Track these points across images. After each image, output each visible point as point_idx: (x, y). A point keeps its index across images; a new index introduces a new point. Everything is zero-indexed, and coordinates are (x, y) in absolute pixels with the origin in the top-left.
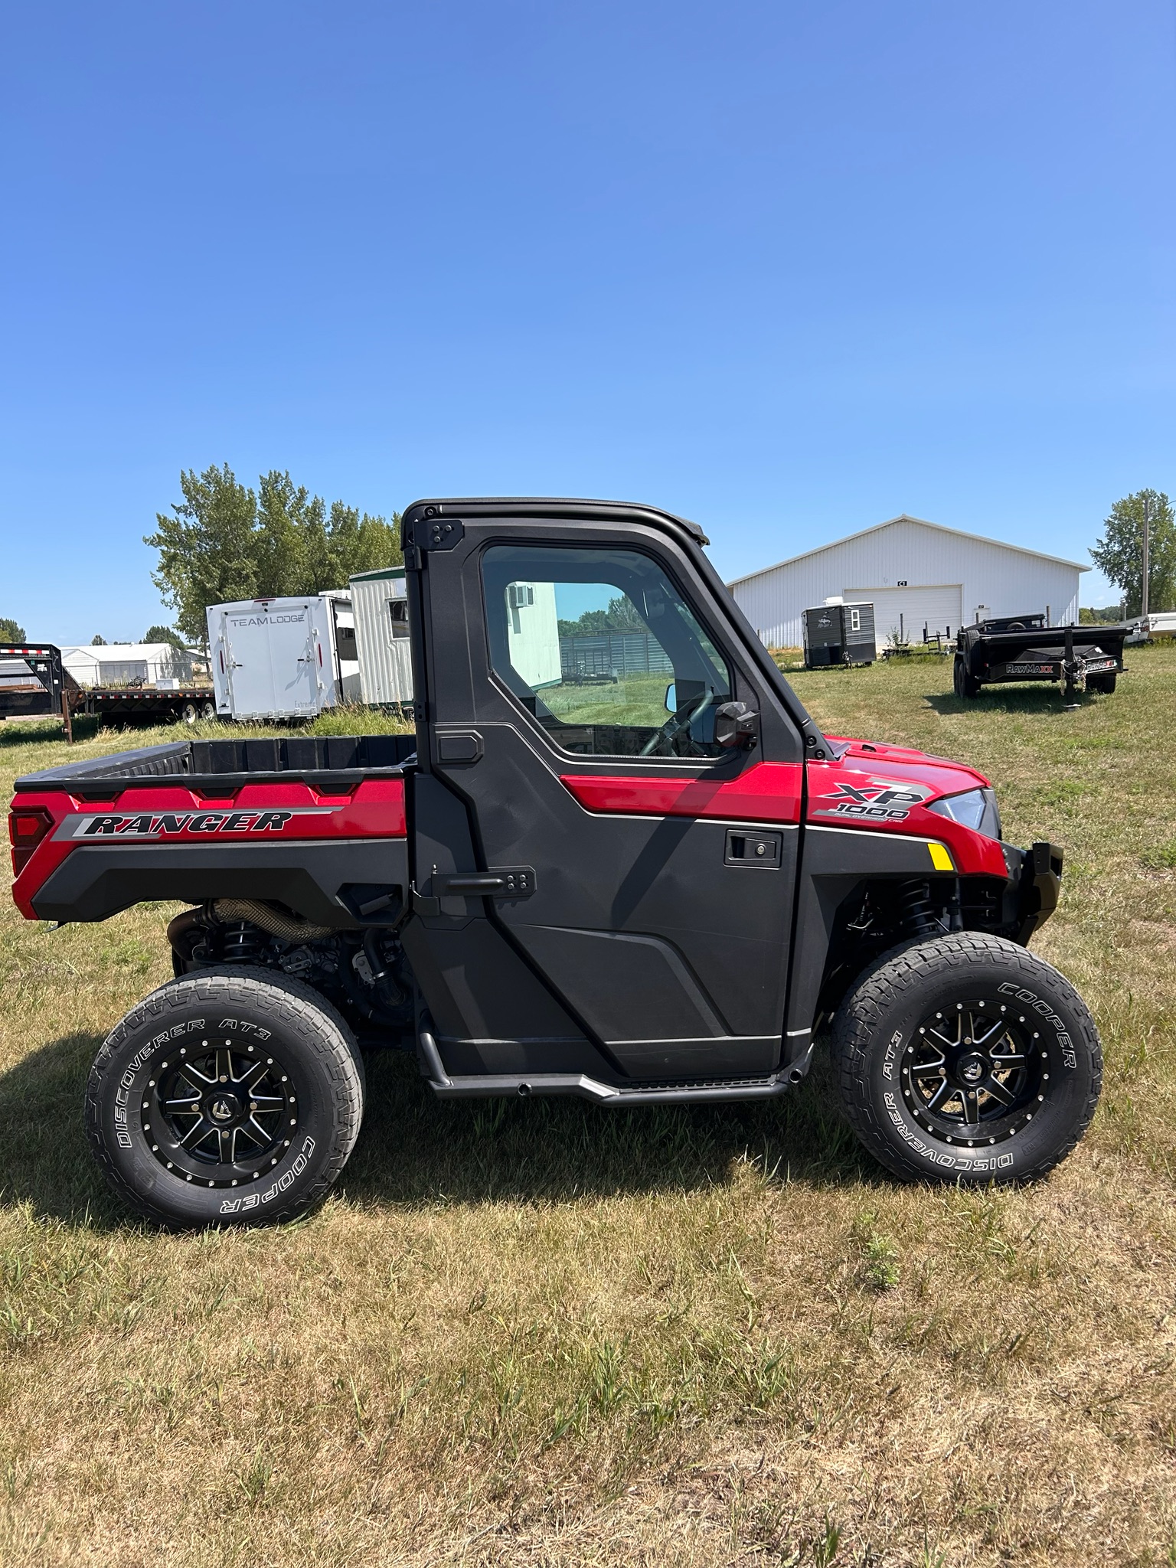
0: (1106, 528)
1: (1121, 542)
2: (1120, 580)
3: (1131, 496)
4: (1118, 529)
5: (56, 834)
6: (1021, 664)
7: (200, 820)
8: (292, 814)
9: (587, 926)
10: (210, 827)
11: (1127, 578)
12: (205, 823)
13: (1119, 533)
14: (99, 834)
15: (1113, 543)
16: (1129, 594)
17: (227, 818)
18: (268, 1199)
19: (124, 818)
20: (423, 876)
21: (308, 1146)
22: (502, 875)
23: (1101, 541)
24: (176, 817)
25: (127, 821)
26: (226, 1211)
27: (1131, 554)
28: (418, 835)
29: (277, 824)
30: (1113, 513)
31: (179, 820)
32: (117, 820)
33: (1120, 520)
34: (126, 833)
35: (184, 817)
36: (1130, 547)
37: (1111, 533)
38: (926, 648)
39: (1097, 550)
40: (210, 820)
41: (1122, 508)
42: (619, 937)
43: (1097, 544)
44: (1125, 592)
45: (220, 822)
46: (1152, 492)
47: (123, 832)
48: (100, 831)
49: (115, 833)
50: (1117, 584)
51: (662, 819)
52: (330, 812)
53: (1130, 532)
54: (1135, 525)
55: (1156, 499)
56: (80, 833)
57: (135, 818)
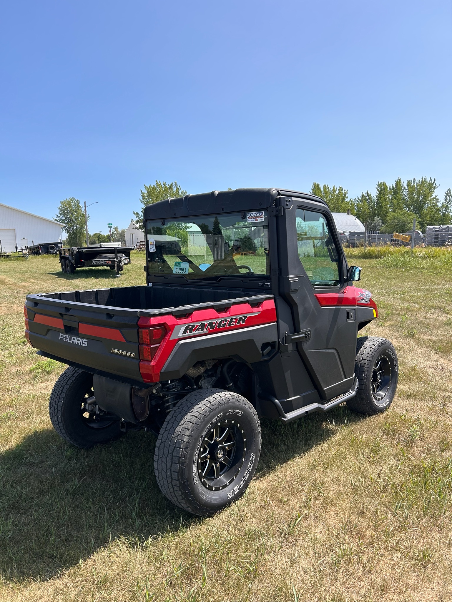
0: (59, 210)
1: (64, 216)
2: (65, 230)
3: (67, 199)
4: (63, 212)
5: (171, 336)
6: (97, 260)
7: (221, 322)
8: (247, 316)
9: (321, 348)
10: (224, 325)
11: (68, 229)
12: (222, 324)
13: (63, 213)
14: (187, 334)
15: (62, 216)
16: (69, 236)
17: (229, 320)
18: (242, 486)
19: (196, 325)
20: (281, 336)
21: (253, 457)
22: (304, 333)
23: (57, 215)
24: (213, 322)
25: (197, 326)
26: (230, 497)
27: (68, 221)
28: (280, 321)
29: (243, 321)
30: (61, 205)
31: (214, 323)
32: (193, 326)
33: (64, 208)
34: (197, 332)
35: (215, 322)
36: (68, 218)
37: (61, 212)
38: (17, 255)
39: (56, 218)
40: (224, 322)
41: (63, 203)
42: (327, 351)
43: (56, 216)
44: (67, 235)
45: (226, 323)
46: (74, 198)
47: (195, 332)
48: (188, 332)
49: (193, 332)
50: (64, 231)
51: (335, 307)
52: (257, 315)
53: (67, 212)
54: (69, 210)
55: (76, 201)
56: (180, 335)
57: (199, 324)
